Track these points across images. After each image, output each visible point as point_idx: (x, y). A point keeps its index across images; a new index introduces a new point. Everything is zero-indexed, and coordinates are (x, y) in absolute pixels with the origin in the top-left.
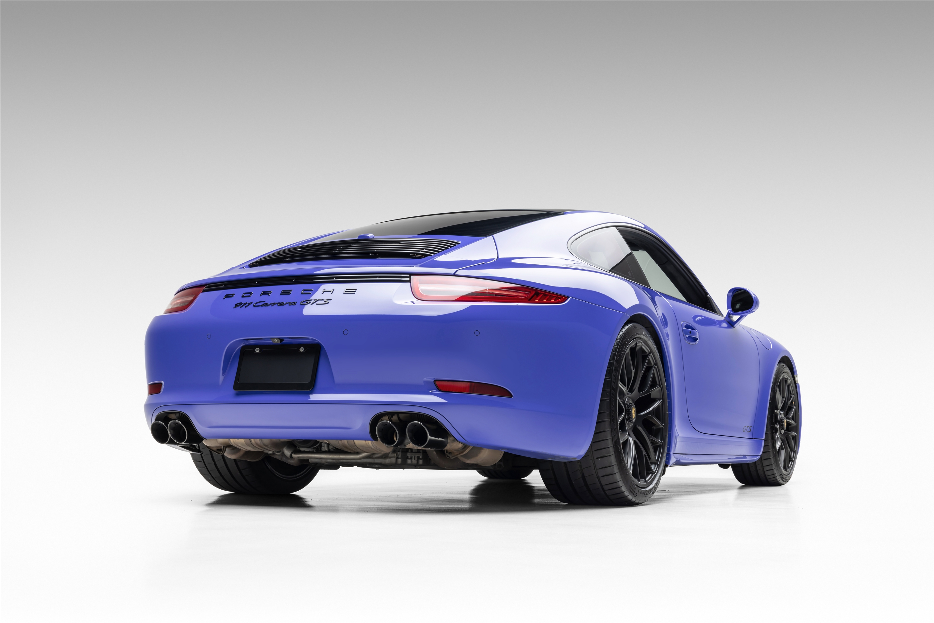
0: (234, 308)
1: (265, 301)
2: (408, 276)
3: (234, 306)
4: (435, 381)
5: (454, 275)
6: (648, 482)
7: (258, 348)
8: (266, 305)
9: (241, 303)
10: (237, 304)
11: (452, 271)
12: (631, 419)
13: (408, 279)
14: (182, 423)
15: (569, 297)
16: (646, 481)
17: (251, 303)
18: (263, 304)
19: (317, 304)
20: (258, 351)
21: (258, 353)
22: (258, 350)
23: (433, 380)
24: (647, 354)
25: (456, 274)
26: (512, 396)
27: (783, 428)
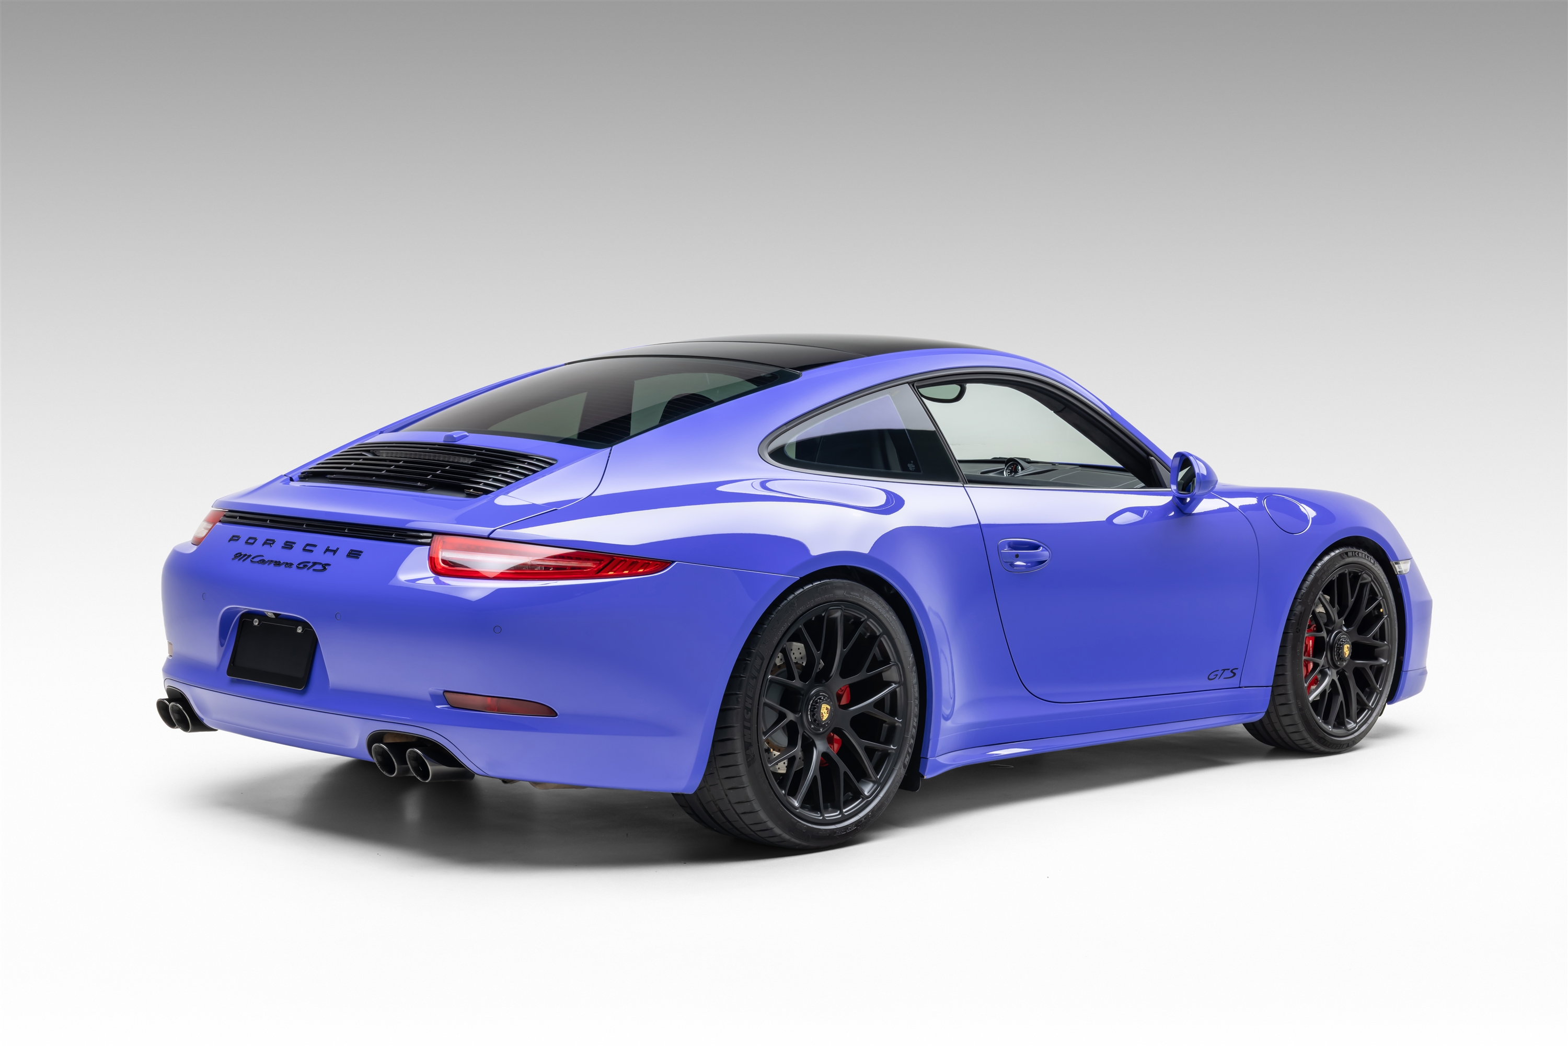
0: (233, 559)
1: (263, 556)
2: (430, 535)
3: (233, 557)
4: (445, 691)
5: (488, 538)
6: (845, 814)
7: (256, 620)
8: (263, 562)
9: (240, 554)
10: (236, 554)
11: (485, 530)
12: (817, 722)
13: (428, 541)
14: (184, 709)
15: (673, 562)
16: (841, 813)
17: (250, 556)
18: (260, 561)
19: (314, 570)
20: (257, 624)
21: (255, 626)
22: (256, 621)
23: (442, 692)
24: (862, 620)
25: (492, 536)
26: (556, 715)
27: (1342, 659)
